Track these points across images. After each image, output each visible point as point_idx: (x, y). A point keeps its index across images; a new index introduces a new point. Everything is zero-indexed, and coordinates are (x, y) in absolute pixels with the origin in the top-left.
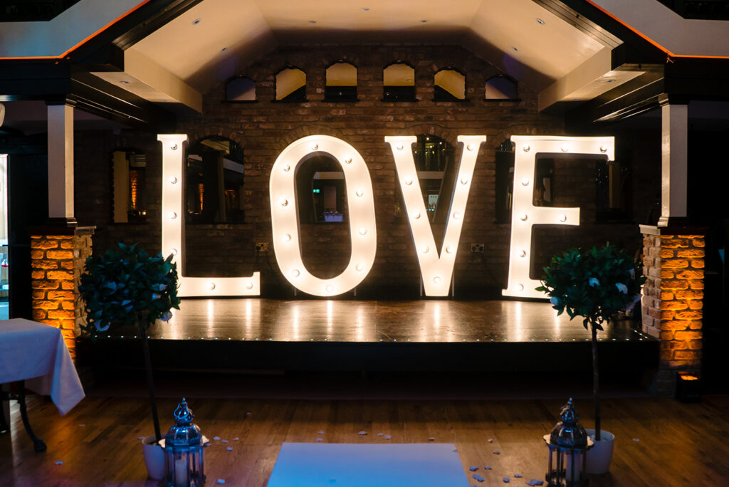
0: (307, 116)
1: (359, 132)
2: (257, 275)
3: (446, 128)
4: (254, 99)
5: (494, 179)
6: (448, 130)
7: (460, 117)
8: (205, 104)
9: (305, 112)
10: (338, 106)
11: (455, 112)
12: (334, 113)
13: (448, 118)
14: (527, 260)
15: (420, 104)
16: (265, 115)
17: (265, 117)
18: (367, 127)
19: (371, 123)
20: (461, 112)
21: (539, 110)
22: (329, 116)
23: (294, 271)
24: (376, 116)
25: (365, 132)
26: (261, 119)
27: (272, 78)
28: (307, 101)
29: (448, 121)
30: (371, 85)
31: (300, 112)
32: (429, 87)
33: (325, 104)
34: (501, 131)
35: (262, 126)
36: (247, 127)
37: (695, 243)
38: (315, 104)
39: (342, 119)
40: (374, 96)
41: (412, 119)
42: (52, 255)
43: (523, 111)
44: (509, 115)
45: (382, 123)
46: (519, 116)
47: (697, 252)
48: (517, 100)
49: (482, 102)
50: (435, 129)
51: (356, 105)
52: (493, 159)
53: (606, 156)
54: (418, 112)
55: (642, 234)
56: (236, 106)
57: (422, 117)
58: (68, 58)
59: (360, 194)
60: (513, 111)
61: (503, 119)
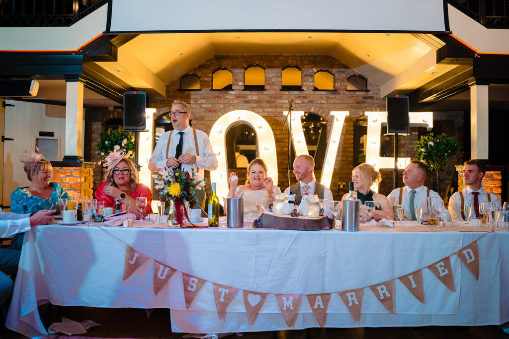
0: (233, 100)
1: (266, 110)
3: (322, 108)
4: (199, 88)
5: (352, 141)
6: (323, 109)
7: (331, 101)
8: (168, 91)
9: (232, 97)
10: (252, 93)
11: (328, 98)
12: (250, 98)
13: (323, 102)
15: (305, 92)
16: (206, 99)
17: (206, 100)
18: (271, 107)
19: (273, 105)
20: (331, 98)
21: (382, 97)
22: (246, 99)
24: (277, 100)
25: (269, 110)
26: (203, 101)
27: (210, 75)
28: (233, 90)
29: (323, 103)
30: (273, 80)
31: (228, 97)
32: (311, 82)
33: (245, 91)
34: (356, 110)
35: (203, 106)
36: (194, 106)
37: (495, 176)
38: (238, 92)
39: (256, 102)
40: (275, 87)
41: (300, 102)
42: (67, 180)
43: (372, 98)
44: (362, 100)
45: (280, 104)
46: (368, 101)
47: (496, 182)
48: (368, 91)
49: (345, 91)
50: (315, 109)
51: (264, 93)
52: (352, 128)
53: (427, 125)
54: (304, 97)
55: (457, 171)
56: (187, 93)
57: (306, 101)
58: (81, 51)
59: (267, 148)
60: (365, 98)
61: (359, 103)
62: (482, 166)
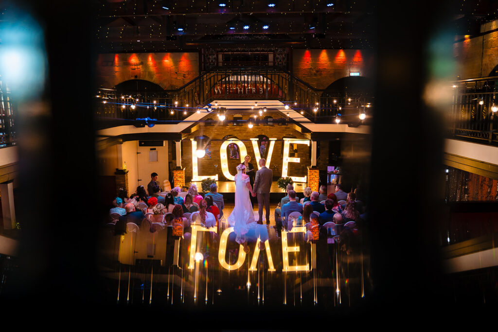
2: (217, 175)
3: (267, 133)
7: (271, 130)
10: (237, 127)
11: (270, 128)
12: (236, 129)
13: (268, 130)
14: (286, 171)
23: (227, 174)
28: (228, 126)
31: (226, 129)
34: (282, 134)
37: (317, 172)
39: (238, 130)
42: (179, 175)
43: (289, 128)
46: (288, 129)
47: (317, 174)
48: (287, 125)
50: (264, 133)
51: (242, 127)
53: (307, 145)
54: (260, 128)
57: (260, 130)
58: (181, 132)
59: (243, 153)
60: (286, 128)
61: (283, 130)
62: (314, 168)
